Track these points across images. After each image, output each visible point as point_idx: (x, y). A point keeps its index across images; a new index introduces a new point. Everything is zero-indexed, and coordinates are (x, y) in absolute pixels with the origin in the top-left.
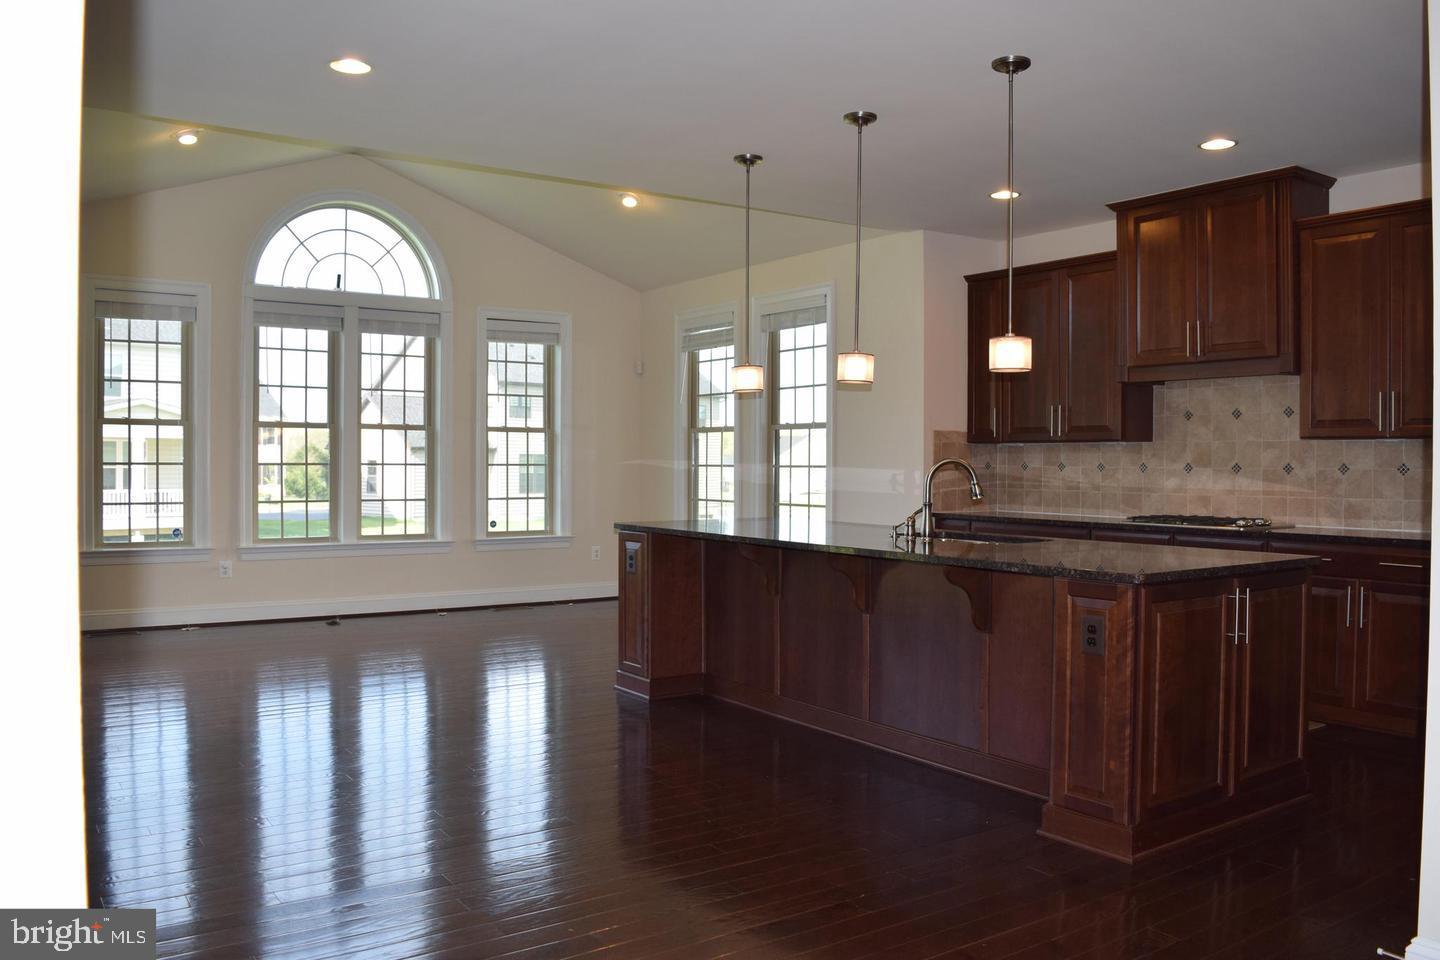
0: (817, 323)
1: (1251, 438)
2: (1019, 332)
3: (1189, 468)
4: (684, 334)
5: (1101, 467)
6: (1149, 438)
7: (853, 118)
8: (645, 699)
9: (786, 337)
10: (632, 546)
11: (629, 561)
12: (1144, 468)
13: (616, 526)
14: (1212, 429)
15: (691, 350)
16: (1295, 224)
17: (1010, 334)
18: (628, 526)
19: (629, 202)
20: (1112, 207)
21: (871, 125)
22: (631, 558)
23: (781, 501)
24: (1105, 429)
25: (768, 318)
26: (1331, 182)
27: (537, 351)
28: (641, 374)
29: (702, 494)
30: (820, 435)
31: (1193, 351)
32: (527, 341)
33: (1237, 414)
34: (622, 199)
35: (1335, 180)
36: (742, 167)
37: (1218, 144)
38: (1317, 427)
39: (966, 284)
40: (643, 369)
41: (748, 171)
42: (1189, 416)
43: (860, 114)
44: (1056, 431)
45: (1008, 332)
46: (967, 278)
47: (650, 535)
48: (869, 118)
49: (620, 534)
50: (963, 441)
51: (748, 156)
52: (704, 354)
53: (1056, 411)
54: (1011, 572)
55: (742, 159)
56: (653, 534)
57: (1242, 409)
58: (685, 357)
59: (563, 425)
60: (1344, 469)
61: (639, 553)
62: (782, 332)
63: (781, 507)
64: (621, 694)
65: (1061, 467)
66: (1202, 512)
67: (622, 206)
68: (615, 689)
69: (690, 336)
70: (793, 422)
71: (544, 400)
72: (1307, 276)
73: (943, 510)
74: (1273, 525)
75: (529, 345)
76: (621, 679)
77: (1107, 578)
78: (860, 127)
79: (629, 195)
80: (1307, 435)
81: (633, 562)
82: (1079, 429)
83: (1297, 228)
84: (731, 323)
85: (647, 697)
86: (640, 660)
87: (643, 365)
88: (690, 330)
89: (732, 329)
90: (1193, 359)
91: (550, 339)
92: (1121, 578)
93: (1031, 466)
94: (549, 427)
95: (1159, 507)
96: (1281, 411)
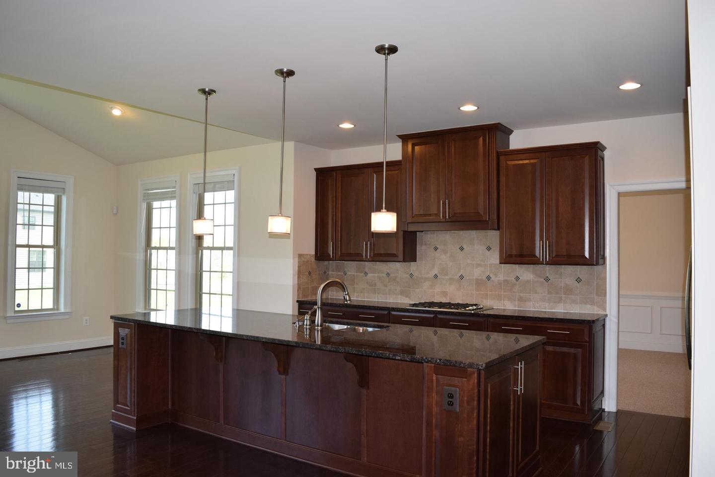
0: (229, 190)
1: (469, 262)
2: (389, 210)
3: (436, 277)
4: (144, 192)
5: (389, 274)
6: (415, 260)
7: (280, 72)
8: (132, 430)
9: (208, 197)
10: (123, 332)
11: (121, 341)
12: (411, 276)
13: (112, 317)
14: (449, 256)
15: (148, 201)
16: (497, 152)
17: (384, 210)
18: (121, 318)
19: (117, 112)
20: (400, 137)
21: (291, 78)
22: (123, 339)
23: (204, 291)
24: (394, 255)
25: (198, 185)
26: (511, 132)
27: (50, 198)
28: (116, 214)
29: (153, 286)
30: (229, 255)
31: (444, 216)
32: (43, 192)
33: (462, 249)
34: (112, 110)
35: (513, 131)
36: (203, 97)
37: (469, 108)
38: (508, 259)
39: (315, 173)
40: (117, 212)
41: (207, 99)
42: (436, 249)
43: (285, 70)
44: (366, 256)
45: (383, 209)
46: (316, 169)
47: (136, 324)
48: (290, 73)
49: (114, 322)
50: (313, 259)
51: (207, 89)
52: (156, 204)
53: (366, 245)
54: (396, 359)
55: (203, 91)
56: (138, 324)
57: (465, 247)
58: (144, 205)
59: (66, 247)
60: (518, 279)
61: (129, 336)
62: (206, 194)
63: (203, 295)
64: (114, 425)
65: (366, 274)
66: (444, 300)
67: (112, 113)
68: (111, 422)
69: (148, 193)
70: (211, 246)
71: (54, 229)
72: (503, 179)
73: (302, 298)
74: (484, 309)
75: (45, 195)
76: (115, 417)
77: (462, 365)
78: (285, 78)
79: (116, 108)
80: (503, 262)
81: (124, 341)
82: (380, 255)
83: (499, 155)
84: (174, 187)
85: (135, 429)
86: (129, 405)
87: (117, 208)
88: (148, 190)
89: (175, 191)
90: (444, 220)
91: (58, 190)
92: (471, 365)
93: (349, 273)
94: (57, 245)
95: (420, 297)
96: (484, 248)
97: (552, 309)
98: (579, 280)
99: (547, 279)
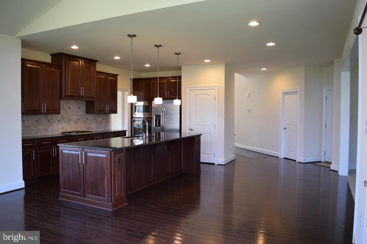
1: (72, 113)
3: (59, 120)
5: (37, 121)
12: (48, 121)
14: (64, 111)
24: (56, 111)
31: (82, 94)
33: (69, 108)
37: (75, 47)
53: (44, 105)
60: (88, 119)
61: (122, 157)
90: (82, 96)
95: (53, 131)
96: (77, 107)
97: (97, 130)
98: (104, 119)
99: (96, 119)
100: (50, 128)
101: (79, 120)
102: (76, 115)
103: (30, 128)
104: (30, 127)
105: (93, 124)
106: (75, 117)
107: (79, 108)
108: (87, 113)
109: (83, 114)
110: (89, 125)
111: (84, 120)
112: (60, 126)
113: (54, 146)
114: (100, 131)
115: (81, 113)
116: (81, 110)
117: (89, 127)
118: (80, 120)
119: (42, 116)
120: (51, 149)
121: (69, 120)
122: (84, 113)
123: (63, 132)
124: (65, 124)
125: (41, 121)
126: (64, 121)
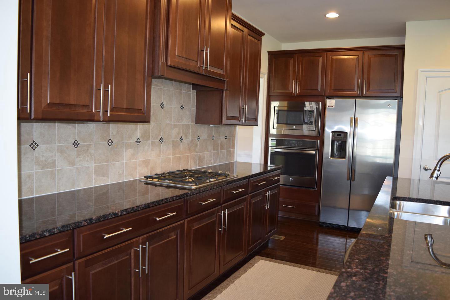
12: (110, 142)
24: (140, 112)
31: (206, 66)
57: (164, 103)
60: (199, 138)
96: (179, 106)
98: (226, 137)
99: (213, 138)
100: (114, 165)
101: (181, 139)
102: (175, 126)
103: (54, 166)
104: (53, 164)
105: (208, 151)
106: (174, 133)
107: (182, 108)
108: (197, 122)
109: (190, 123)
110: (201, 154)
111: (192, 141)
112: (140, 158)
113: (141, 238)
114: (220, 165)
115: (185, 123)
116: (187, 113)
117: (200, 156)
118: (184, 140)
119: (91, 127)
120: (132, 250)
121: (161, 140)
122: (192, 122)
123: (147, 177)
124: (152, 150)
125: (90, 145)
126: (149, 142)
